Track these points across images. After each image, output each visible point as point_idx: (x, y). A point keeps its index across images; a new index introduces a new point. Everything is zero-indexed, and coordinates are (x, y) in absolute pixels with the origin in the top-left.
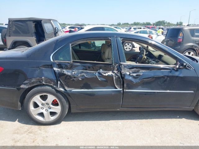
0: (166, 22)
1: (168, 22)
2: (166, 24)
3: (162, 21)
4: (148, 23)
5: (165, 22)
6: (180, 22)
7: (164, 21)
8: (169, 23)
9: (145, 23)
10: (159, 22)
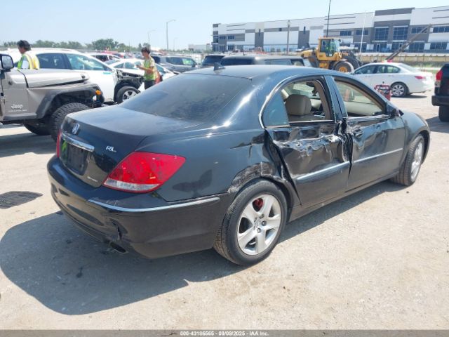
0: (116, 43)
1: (120, 43)
2: (116, 47)
3: (107, 41)
4: (74, 43)
5: (114, 42)
6: (145, 44)
7: (111, 40)
8: (122, 45)
9: (68, 43)
10: (101, 42)
